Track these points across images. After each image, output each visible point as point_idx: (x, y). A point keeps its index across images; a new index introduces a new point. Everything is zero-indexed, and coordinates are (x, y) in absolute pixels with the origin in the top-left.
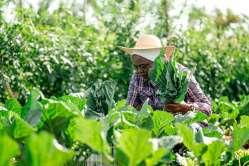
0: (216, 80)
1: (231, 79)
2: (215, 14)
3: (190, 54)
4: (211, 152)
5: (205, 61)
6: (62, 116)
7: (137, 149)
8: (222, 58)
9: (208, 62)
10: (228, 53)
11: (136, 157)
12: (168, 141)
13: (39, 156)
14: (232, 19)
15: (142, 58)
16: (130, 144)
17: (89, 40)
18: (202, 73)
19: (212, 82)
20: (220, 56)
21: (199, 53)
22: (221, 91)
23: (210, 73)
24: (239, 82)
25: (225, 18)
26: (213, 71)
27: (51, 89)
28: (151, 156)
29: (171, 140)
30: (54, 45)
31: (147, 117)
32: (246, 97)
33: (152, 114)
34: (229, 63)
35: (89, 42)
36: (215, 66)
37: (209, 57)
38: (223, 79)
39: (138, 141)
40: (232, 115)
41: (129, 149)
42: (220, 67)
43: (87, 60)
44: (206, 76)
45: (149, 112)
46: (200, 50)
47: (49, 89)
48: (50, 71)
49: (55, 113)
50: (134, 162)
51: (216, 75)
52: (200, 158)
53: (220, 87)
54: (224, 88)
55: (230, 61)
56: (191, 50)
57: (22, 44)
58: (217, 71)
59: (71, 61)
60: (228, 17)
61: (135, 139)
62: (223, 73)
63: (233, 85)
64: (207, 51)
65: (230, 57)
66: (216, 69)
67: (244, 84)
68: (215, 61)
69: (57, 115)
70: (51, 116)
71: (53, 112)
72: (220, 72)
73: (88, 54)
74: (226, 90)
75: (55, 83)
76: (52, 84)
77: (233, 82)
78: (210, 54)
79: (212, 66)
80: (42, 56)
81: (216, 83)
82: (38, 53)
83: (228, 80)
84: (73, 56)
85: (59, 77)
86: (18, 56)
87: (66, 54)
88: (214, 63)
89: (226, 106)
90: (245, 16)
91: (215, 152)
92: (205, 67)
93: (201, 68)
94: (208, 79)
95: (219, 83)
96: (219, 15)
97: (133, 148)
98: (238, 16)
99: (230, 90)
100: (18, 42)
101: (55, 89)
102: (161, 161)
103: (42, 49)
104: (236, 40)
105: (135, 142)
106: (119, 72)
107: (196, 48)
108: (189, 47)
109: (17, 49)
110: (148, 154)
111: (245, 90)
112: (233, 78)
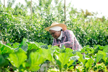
0: (84, 39)
1: (90, 39)
3: (74, 28)
4: (89, 63)
5: (79, 31)
6: (34, 48)
8: (86, 30)
10: (89, 28)
11: (64, 63)
12: (74, 58)
13: (34, 60)
14: (88, 14)
18: (78, 36)
19: (82, 39)
20: (85, 29)
21: (77, 28)
23: (81, 36)
24: (93, 40)
25: (85, 14)
26: (83, 35)
27: (19, 40)
28: (69, 63)
29: (75, 57)
30: (21, 23)
32: (96, 46)
33: (65, 49)
34: (89, 32)
35: (34, 22)
36: (84, 33)
37: (81, 30)
38: (87, 38)
40: (92, 52)
42: (86, 33)
43: (34, 29)
44: (80, 37)
46: (78, 27)
48: (19, 33)
49: (32, 47)
50: (63, 64)
51: (84, 37)
52: (85, 64)
53: (85, 42)
54: (87, 42)
55: (90, 31)
56: (75, 26)
57: (8, 22)
58: (84, 35)
59: (27, 29)
60: (86, 13)
62: (87, 36)
63: (90, 41)
65: (90, 29)
66: (84, 34)
67: (95, 41)
68: (84, 31)
69: (32, 48)
70: (30, 49)
71: (31, 47)
72: (85, 35)
73: (34, 27)
74: (88, 43)
76: (20, 38)
78: (82, 28)
80: (16, 27)
81: (84, 40)
82: (14, 26)
83: (89, 39)
85: (22, 36)
86: (7, 27)
87: (25, 27)
88: (83, 32)
89: (89, 48)
90: (94, 13)
91: (90, 62)
94: (81, 38)
96: (83, 12)
97: (63, 59)
98: (90, 13)
99: (89, 43)
100: (7, 21)
102: (72, 65)
103: (16, 24)
104: (92, 23)
105: (64, 57)
106: (46, 34)
107: (76, 25)
108: (73, 25)
109: (6, 24)
110: (68, 62)
111: (95, 43)
112: (91, 38)
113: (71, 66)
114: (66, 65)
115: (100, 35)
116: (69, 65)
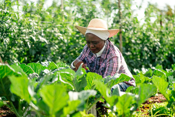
0: (157, 54)
1: (169, 54)
2: (166, 9)
4: (121, 103)
5: (148, 40)
7: (55, 100)
8: (162, 38)
9: (151, 41)
15: (95, 36)
16: (49, 96)
17: (61, 24)
18: (146, 49)
19: (153, 55)
20: (159, 36)
21: (144, 34)
22: (161, 62)
23: (152, 49)
24: (173, 56)
25: (173, 12)
27: (33, 59)
28: (67, 106)
31: (81, 77)
33: (86, 75)
34: (167, 41)
35: (61, 26)
37: (151, 37)
38: (162, 53)
39: (56, 93)
41: (49, 99)
42: (159, 44)
43: (59, 38)
44: (149, 51)
45: (82, 73)
46: (144, 32)
47: (31, 60)
48: (30, 46)
50: (53, 110)
51: (157, 50)
53: (160, 59)
54: (163, 60)
56: (138, 32)
57: (10, 27)
58: (157, 48)
59: (47, 40)
61: (53, 92)
62: (162, 49)
63: (170, 58)
64: (150, 33)
65: (168, 37)
66: (156, 46)
68: (156, 40)
70: (2, 76)
71: (3, 73)
72: (159, 48)
74: (165, 62)
75: (35, 55)
76: (33, 56)
77: (170, 56)
78: (152, 35)
79: (153, 43)
80: (24, 35)
81: (157, 56)
83: (167, 54)
84: (49, 36)
85: (37, 51)
86: (7, 35)
87: (43, 34)
88: (155, 42)
89: (159, 72)
91: (125, 103)
92: (148, 44)
93: (145, 45)
94: (150, 53)
95: (159, 56)
97: (52, 99)
100: (7, 25)
101: (35, 60)
104: (172, 25)
107: (142, 30)
108: (136, 30)
110: (64, 104)
112: (170, 52)
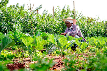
1: (91, 33)
3: (80, 26)
8: (89, 28)
26: (86, 31)
28: (67, 44)
37: (85, 27)
48: (44, 29)
52: (80, 46)
54: (89, 35)
55: (91, 28)
60: (91, 19)
62: (89, 31)
81: (87, 34)
87: (48, 25)
88: (86, 29)
99: (91, 36)
113: (69, 47)
114: (65, 46)
115: (97, 31)
116: (67, 46)
